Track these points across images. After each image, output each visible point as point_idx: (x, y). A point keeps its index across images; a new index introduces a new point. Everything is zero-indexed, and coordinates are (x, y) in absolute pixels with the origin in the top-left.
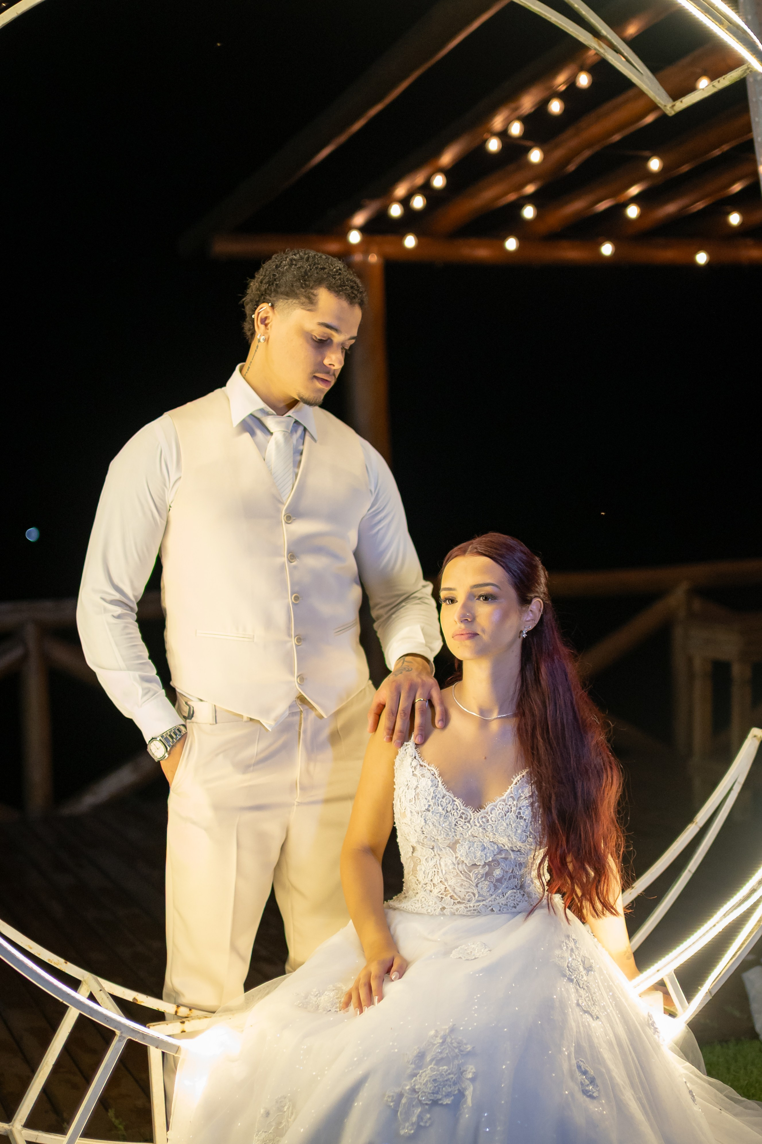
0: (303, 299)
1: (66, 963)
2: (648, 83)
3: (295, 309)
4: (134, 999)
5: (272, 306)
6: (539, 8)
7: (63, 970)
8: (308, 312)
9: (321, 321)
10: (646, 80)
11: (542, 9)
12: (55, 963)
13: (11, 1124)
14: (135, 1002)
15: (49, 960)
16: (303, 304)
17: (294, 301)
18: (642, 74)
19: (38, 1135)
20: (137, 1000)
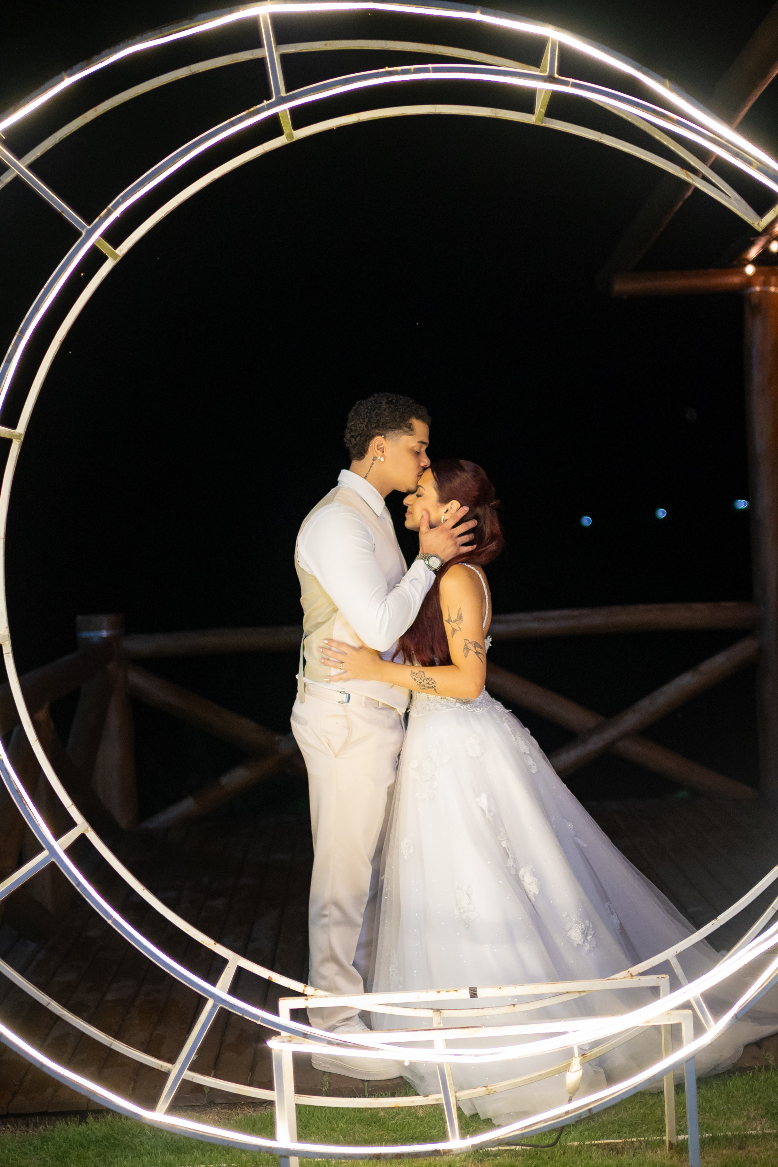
0: (406, 429)
1: (215, 944)
2: (736, 204)
3: (401, 436)
4: (270, 977)
5: (384, 437)
6: (629, 149)
7: (213, 950)
8: (410, 437)
9: (419, 440)
10: (734, 202)
11: (631, 150)
12: (206, 944)
13: (174, 1065)
14: (270, 979)
15: (202, 941)
16: (406, 432)
17: (400, 431)
18: (730, 197)
19: (193, 1076)
20: (272, 979)
